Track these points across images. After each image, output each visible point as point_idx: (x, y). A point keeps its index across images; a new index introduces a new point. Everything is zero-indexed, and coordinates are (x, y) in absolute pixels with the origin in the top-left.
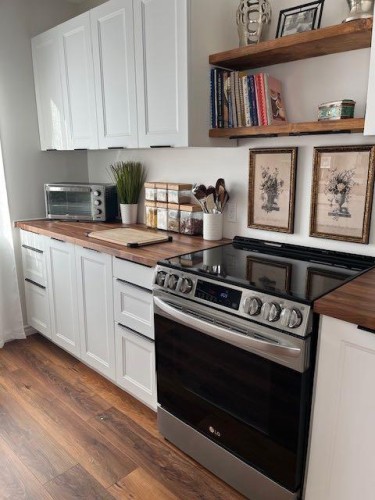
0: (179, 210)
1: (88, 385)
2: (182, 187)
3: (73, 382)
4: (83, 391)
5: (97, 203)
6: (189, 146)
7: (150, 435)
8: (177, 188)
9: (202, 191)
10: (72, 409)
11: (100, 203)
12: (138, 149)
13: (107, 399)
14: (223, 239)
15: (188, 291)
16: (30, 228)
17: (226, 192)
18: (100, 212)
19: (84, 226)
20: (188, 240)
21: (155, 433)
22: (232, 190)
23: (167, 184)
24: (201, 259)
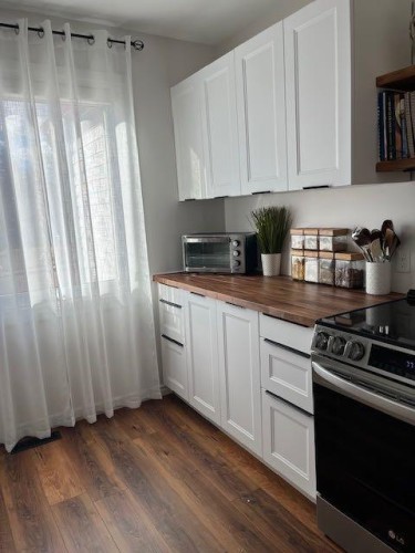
0: (334, 260)
1: (230, 458)
2: (337, 232)
3: (213, 453)
4: (225, 464)
5: (235, 253)
6: (353, 183)
7: (307, 529)
8: (331, 233)
9: (365, 236)
10: (215, 485)
11: (239, 253)
12: (288, 192)
13: (253, 478)
14: (392, 293)
15: (360, 358)
16: (168, 281)
17: (395, 236)
18: (239, 263)
19: (222, 279)
20: (346, 295)
21: (314, 527)
22: (403, 234)
23: (319, 230)
24: (363, 318)
